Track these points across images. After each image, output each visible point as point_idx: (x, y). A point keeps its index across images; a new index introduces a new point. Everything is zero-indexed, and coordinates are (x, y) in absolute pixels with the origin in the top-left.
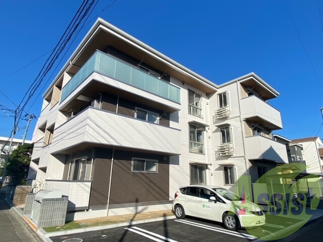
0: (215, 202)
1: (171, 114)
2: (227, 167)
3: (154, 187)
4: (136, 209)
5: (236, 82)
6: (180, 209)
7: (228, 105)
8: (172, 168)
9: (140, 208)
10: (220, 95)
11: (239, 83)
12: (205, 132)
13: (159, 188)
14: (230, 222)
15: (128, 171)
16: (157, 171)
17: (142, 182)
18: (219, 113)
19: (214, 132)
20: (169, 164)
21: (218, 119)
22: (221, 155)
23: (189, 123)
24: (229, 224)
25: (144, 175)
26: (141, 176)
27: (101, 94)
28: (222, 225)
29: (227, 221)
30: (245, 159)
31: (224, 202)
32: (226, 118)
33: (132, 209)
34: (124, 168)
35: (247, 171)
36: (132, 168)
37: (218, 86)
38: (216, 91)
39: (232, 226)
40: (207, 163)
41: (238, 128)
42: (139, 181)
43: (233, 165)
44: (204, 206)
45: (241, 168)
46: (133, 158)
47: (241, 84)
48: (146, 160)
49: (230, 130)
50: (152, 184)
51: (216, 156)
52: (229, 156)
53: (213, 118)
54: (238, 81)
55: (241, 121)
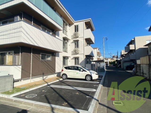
0: (82, 71)
1: (56, 32)
2: (76, 58)
3: (50, 67)
4: (43, 78)
5: (83, 21)
6: (65, 76)
7: (78, 32)
8: (57, 58)
9: (45, 77)
10: (75, 26)
11: (84, 22)
12: (68, 43)
13: (52, 67)
14: (89, 78)
15: (39, 59)
16: (51, 60)
17: (45, 65)
18: (75, 35)
19: (72, 43)
20: (55, 57)
21: (74, 37)
22: (74, 53)
23: (63, 38)
24: (88, 79)
25: (46, 62)
26: (45, 62)
27: (23, 13)
28: (85, 80)
29: (87, 78)
30: (84, 55)
31: (86, 71)
32: (77, 37)
33: (41, 78)
34: (37, 58)
35: (84, 59)
36: (41, 58)
37: (75, 22)
38: (74, 24)
39: (89, 79)
40: (68, 56)
41: (82, 42)
42: (44, 65)
43: (79, 57)
44: (77, 73)
45: (82, 58)
46: (41, 53)
47: (85, 22)
48: (46, 54)
49: (79, 43)
50: (49, 66)
51: (72, 53)
52: (78, 54)
53: (71, 37)
54: (84, 21)
55: (84, 39)
